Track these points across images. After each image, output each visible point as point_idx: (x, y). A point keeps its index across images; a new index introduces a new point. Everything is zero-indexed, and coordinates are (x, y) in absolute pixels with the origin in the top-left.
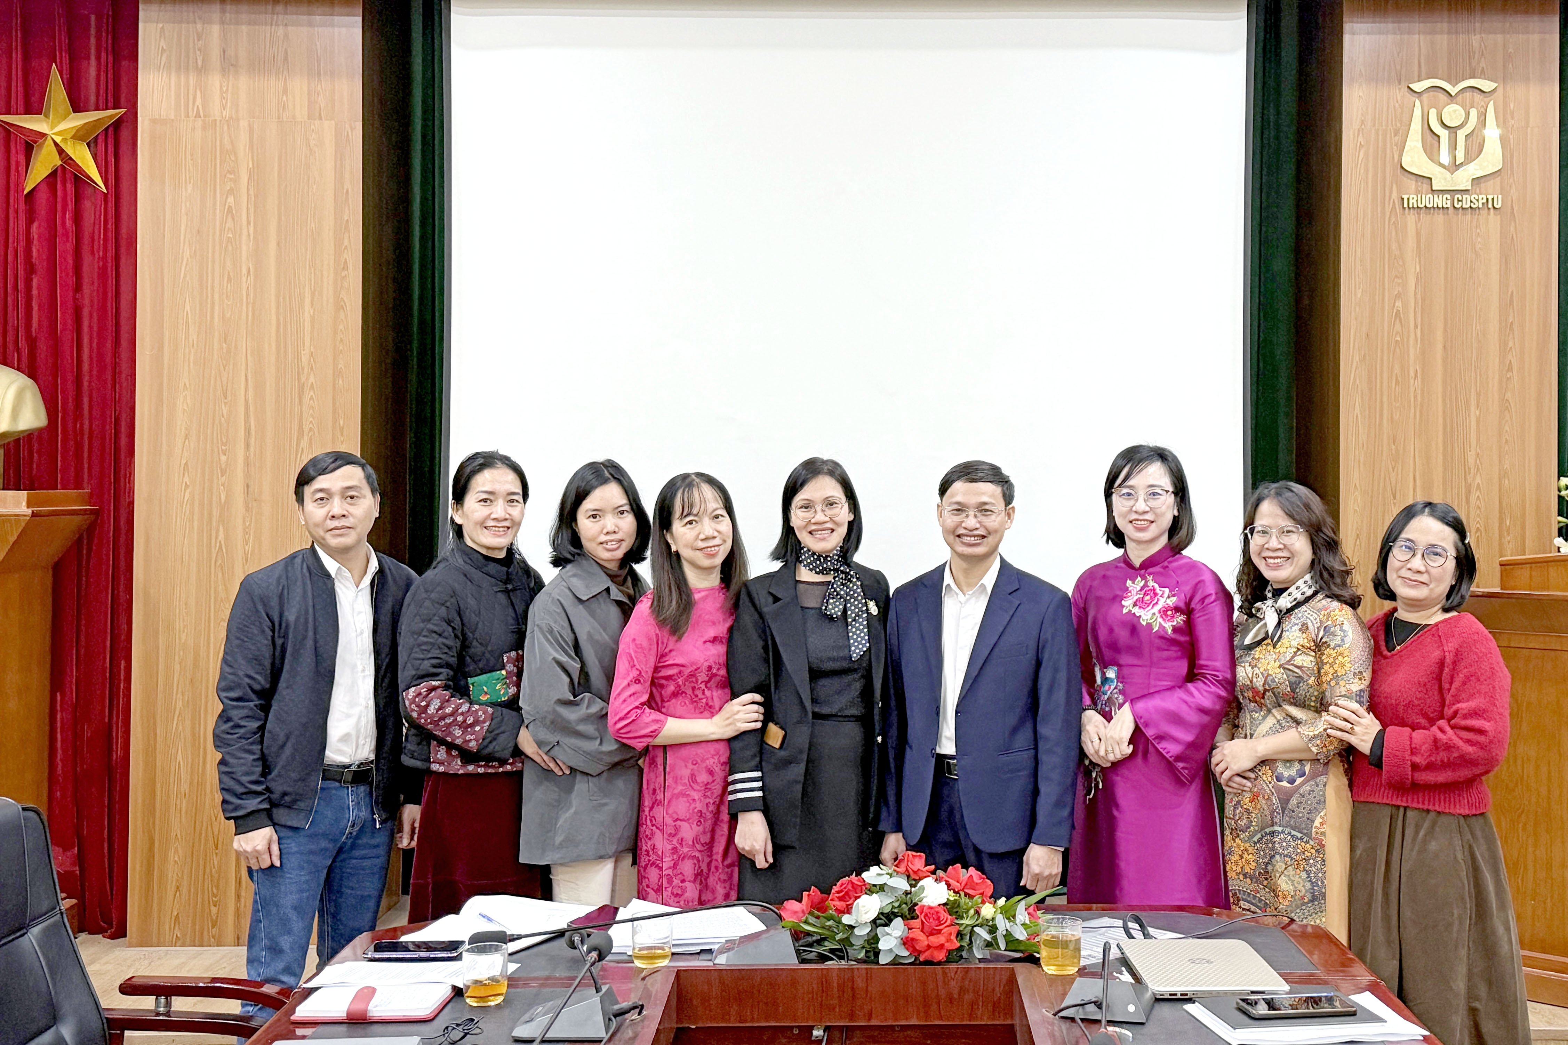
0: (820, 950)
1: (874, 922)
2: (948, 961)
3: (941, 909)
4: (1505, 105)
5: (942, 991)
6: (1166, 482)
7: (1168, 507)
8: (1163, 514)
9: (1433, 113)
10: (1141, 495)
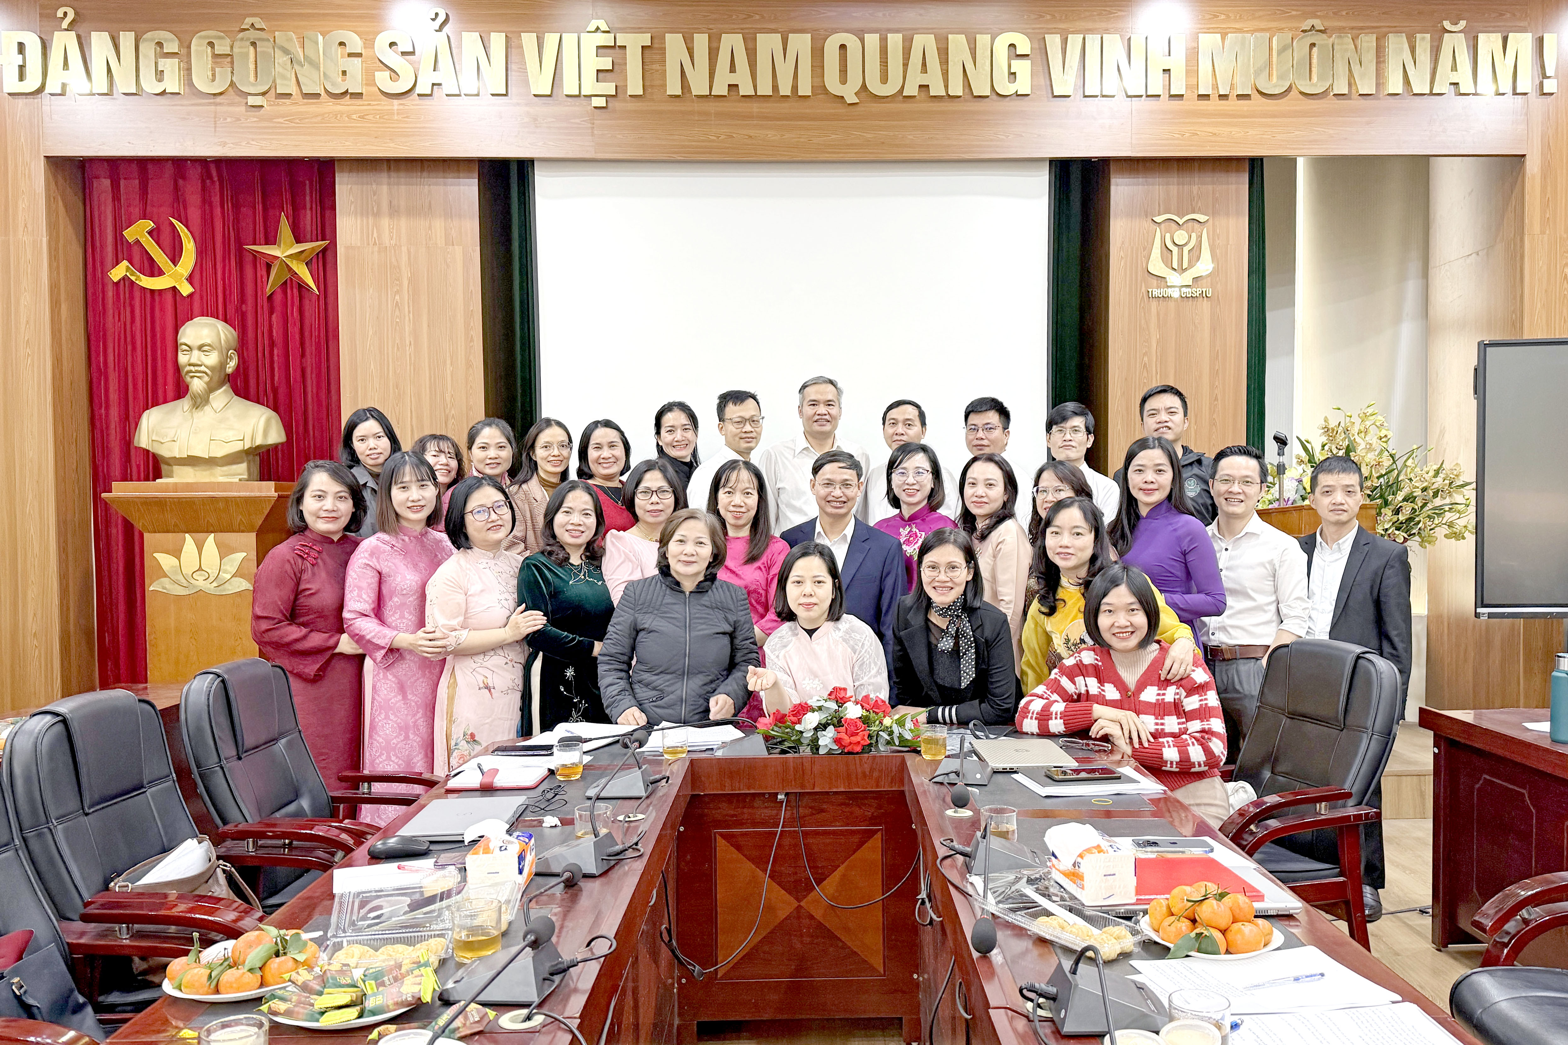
0: (783, 747)
1: (816, 729)
2: (861, 753)
3: (858, 721)
4: (1214, 231)
5: (859, 770)
6: (927, 465)
7: (927, 481)
8: (925, 486)
9: (1168, 236)
10: (911, 474)
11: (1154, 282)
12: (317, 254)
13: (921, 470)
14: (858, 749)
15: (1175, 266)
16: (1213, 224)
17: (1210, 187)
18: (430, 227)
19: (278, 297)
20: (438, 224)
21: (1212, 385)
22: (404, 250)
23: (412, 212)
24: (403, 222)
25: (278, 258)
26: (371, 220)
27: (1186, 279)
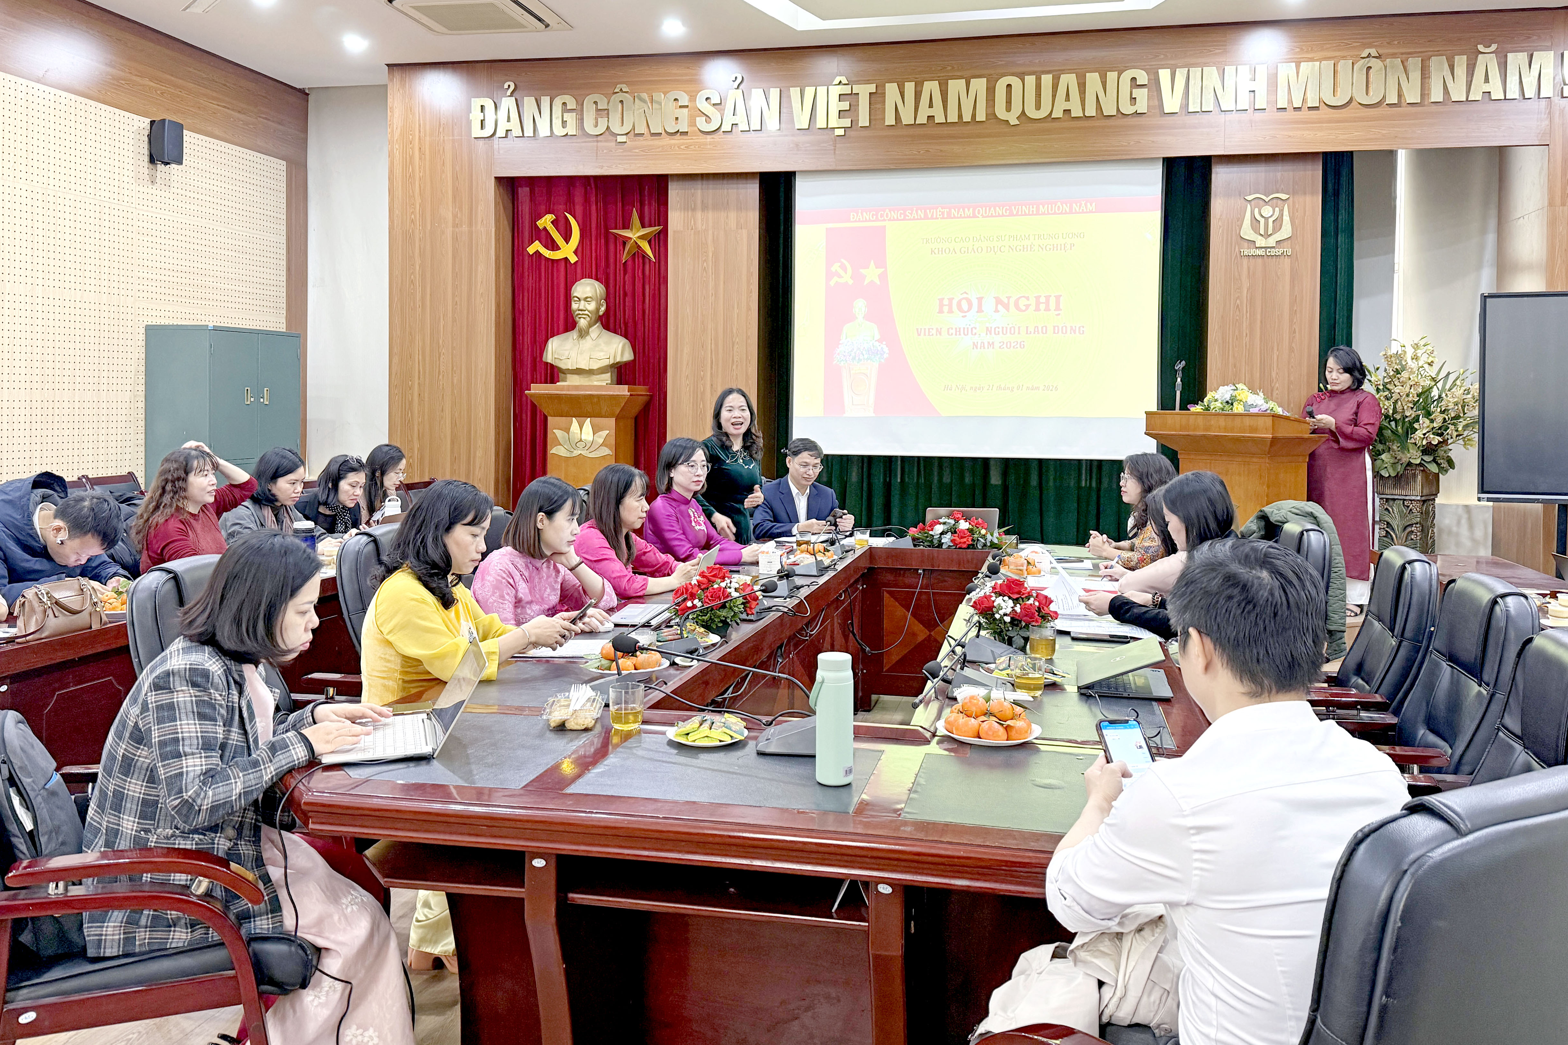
1: (941, 534)
4: (1294, 206)
5: (965, 558)
9: (1256, 211)
11: (1246, 245)
12: (656, 236)
15: (1262, 232)
16: (1293, 200)
17: (1291, 173)
18: (727, 217)
19: (630, 263)
20: (733, 215)
21: (1291, 321)
22: (710, 232)
23: (716, 207)
24: (710, 214)
25: (630, 238)
26: (690, 213)
27: (1271, 242)
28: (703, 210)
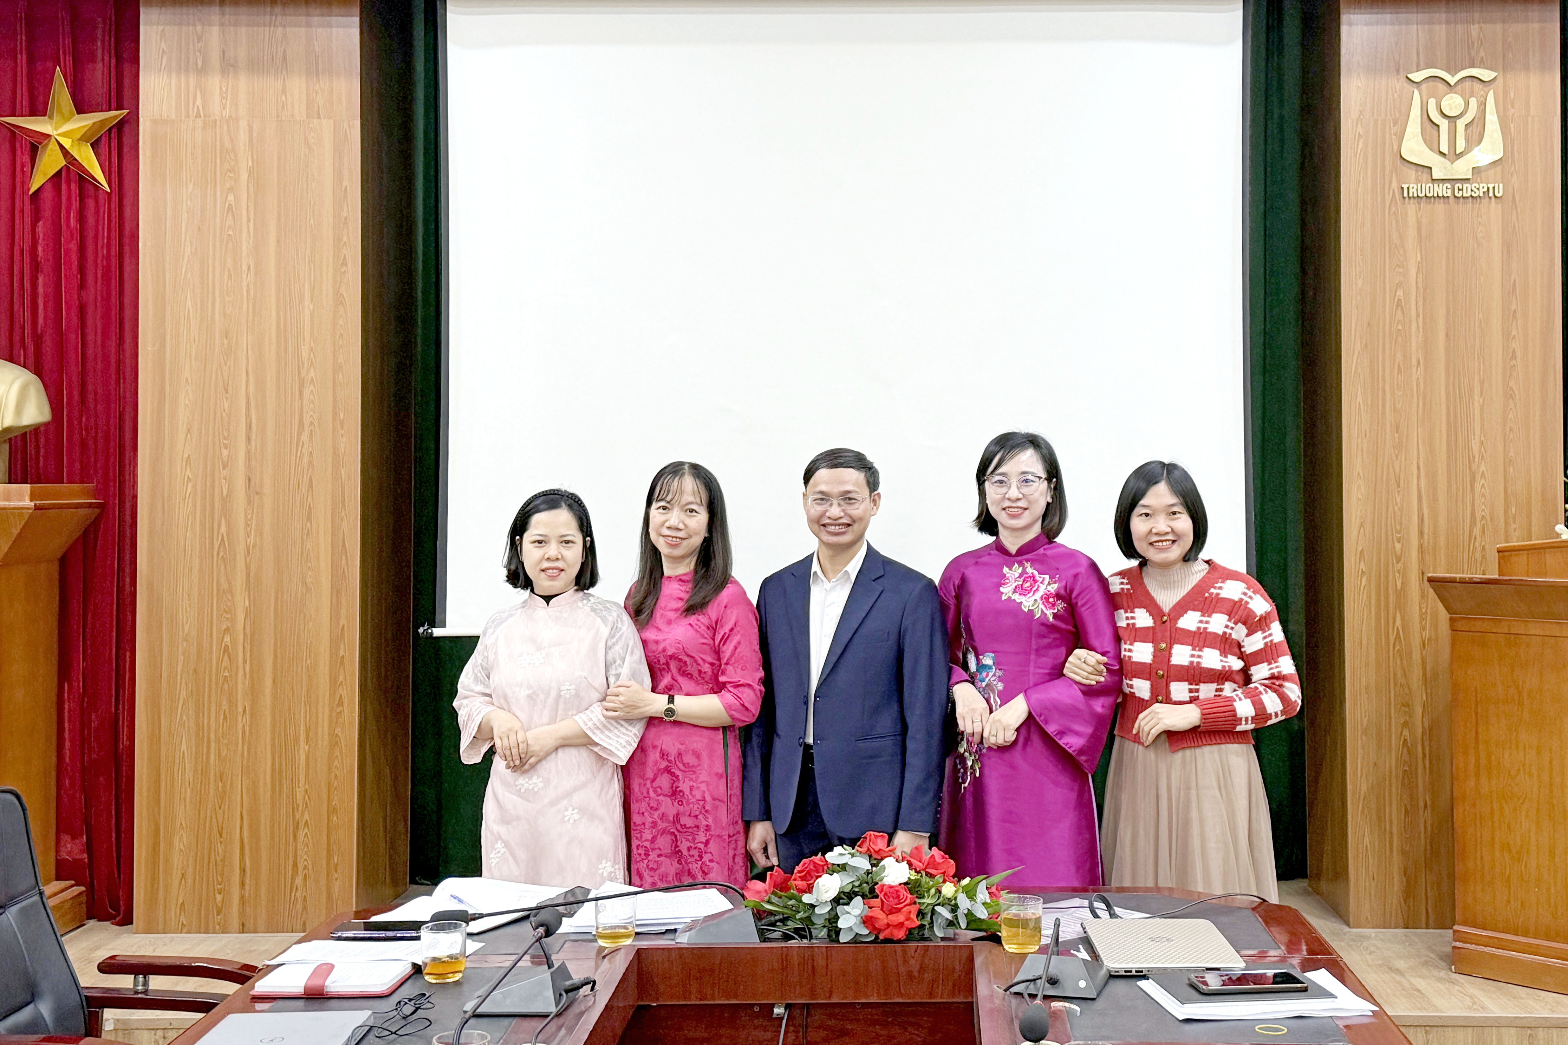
0: (783, 929)
1: (834, 901)
2: (908, 940)
3: (901, 888)
4: (1506, 93)
5: (902, 969)
6: (1039, 469)
7: (1040, 494)
8: (1036, 501)
9: (1432, 102)
10: (1014, 482)
11: (1412, 173)
12: (110, 130)
13: (1030, 477)
14: (901, 934)
15: (1444, 149)
16: (1505, 86)
17: (1499, 27)
18: (284, 91)
19: (48, 195)
20: (297, 85)
21: (1507, 336)
22: (243, 124)
23: (255, 66)
24: (243, 83)
25: (48, 136)
26: (192, 80)
27: (1462, 168)
28: (224, 72)
